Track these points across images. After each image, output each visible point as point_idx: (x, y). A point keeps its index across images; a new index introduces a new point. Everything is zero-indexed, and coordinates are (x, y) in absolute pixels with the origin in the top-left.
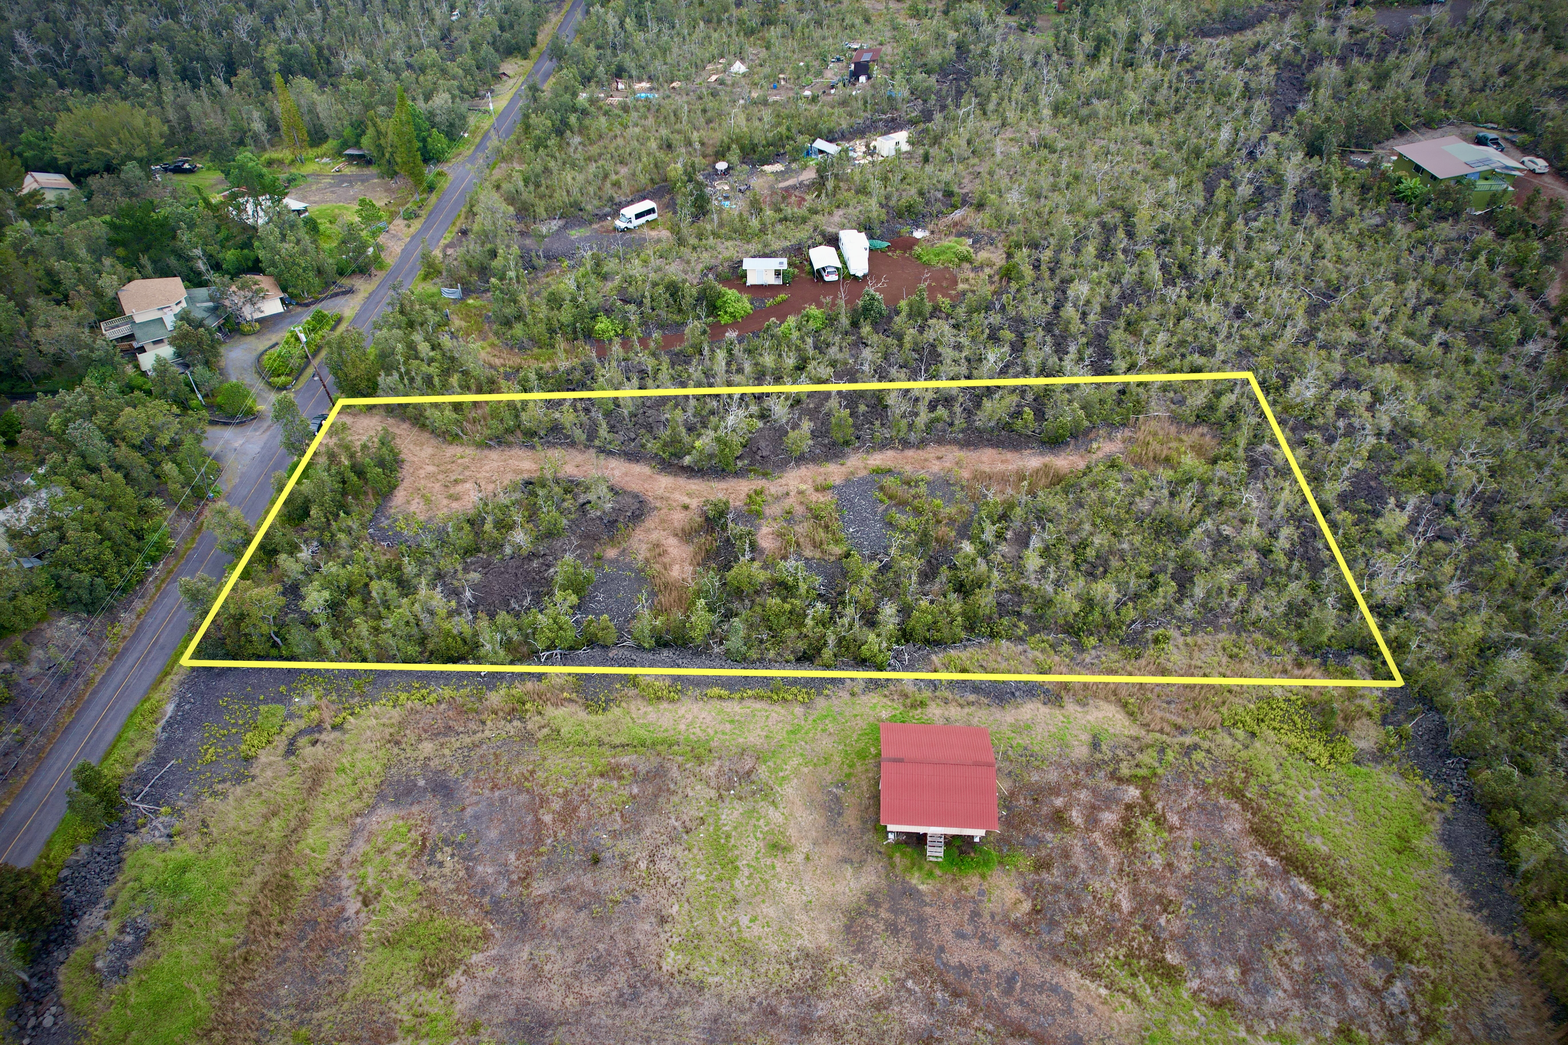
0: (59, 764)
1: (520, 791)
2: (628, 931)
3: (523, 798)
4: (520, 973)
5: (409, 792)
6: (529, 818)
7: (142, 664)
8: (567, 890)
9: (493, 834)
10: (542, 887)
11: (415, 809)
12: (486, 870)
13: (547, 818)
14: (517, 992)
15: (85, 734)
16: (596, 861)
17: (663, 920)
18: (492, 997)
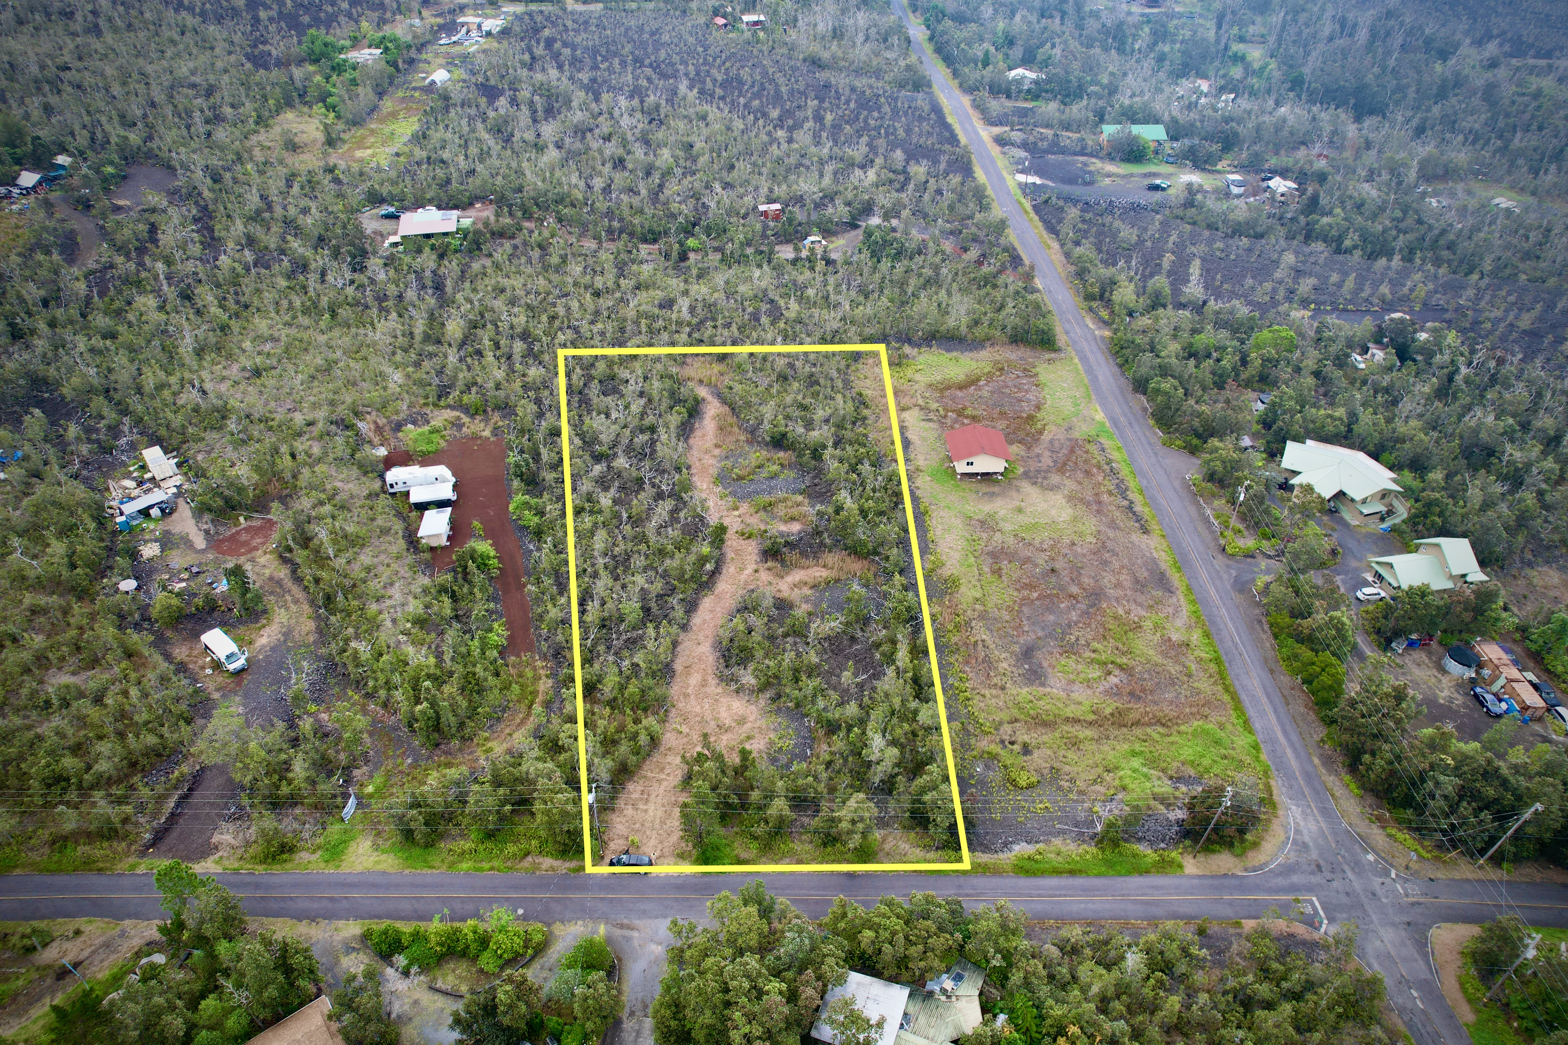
0: (1090, 906)
1: (1021, 611)
2: (1084, 556)
3: (1025, 610)
4: (1120, 592)
5: (1035, 672)
6: (1037, 603)
7: (978, 895)
8: (1072, 580)
9: (1052, 618)
10: (1074, 589)
11: (1045, 664)
12: (1074, 616)
13: (1035, 595)
14: (1129, 592)
15: (1059, 902)
16: (1053, 570)
17: (1073, 544)
18: (1135, 601)
